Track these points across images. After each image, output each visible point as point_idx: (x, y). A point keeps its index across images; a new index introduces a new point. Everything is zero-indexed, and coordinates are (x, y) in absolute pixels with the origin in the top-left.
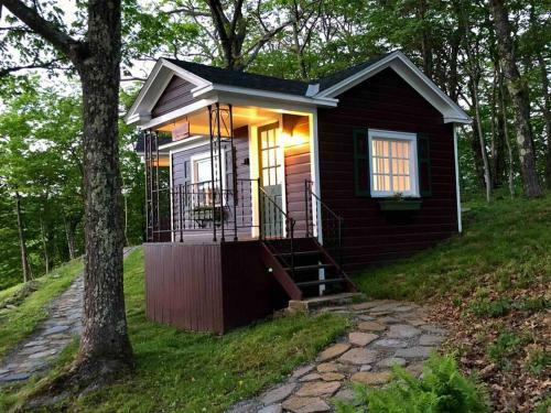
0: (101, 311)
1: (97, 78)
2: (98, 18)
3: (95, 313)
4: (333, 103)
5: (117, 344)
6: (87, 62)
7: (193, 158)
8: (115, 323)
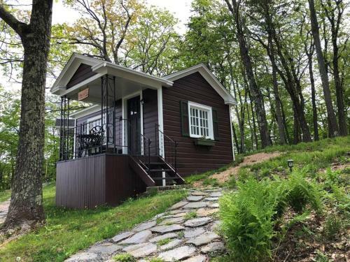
0: (26, 188)
1: (34, 46)
2: (38, 12)
3: (21, 190)
4: (170, 83)
5: (35, 210)
6: (28, 36)
7: (89, 120)
8: (34, 196)
